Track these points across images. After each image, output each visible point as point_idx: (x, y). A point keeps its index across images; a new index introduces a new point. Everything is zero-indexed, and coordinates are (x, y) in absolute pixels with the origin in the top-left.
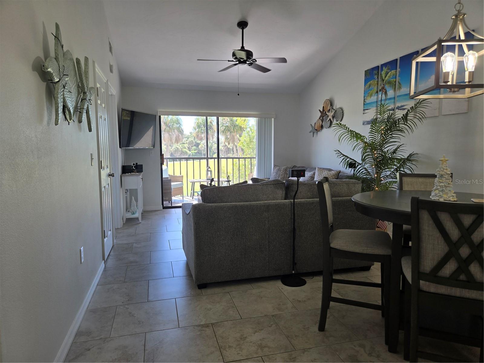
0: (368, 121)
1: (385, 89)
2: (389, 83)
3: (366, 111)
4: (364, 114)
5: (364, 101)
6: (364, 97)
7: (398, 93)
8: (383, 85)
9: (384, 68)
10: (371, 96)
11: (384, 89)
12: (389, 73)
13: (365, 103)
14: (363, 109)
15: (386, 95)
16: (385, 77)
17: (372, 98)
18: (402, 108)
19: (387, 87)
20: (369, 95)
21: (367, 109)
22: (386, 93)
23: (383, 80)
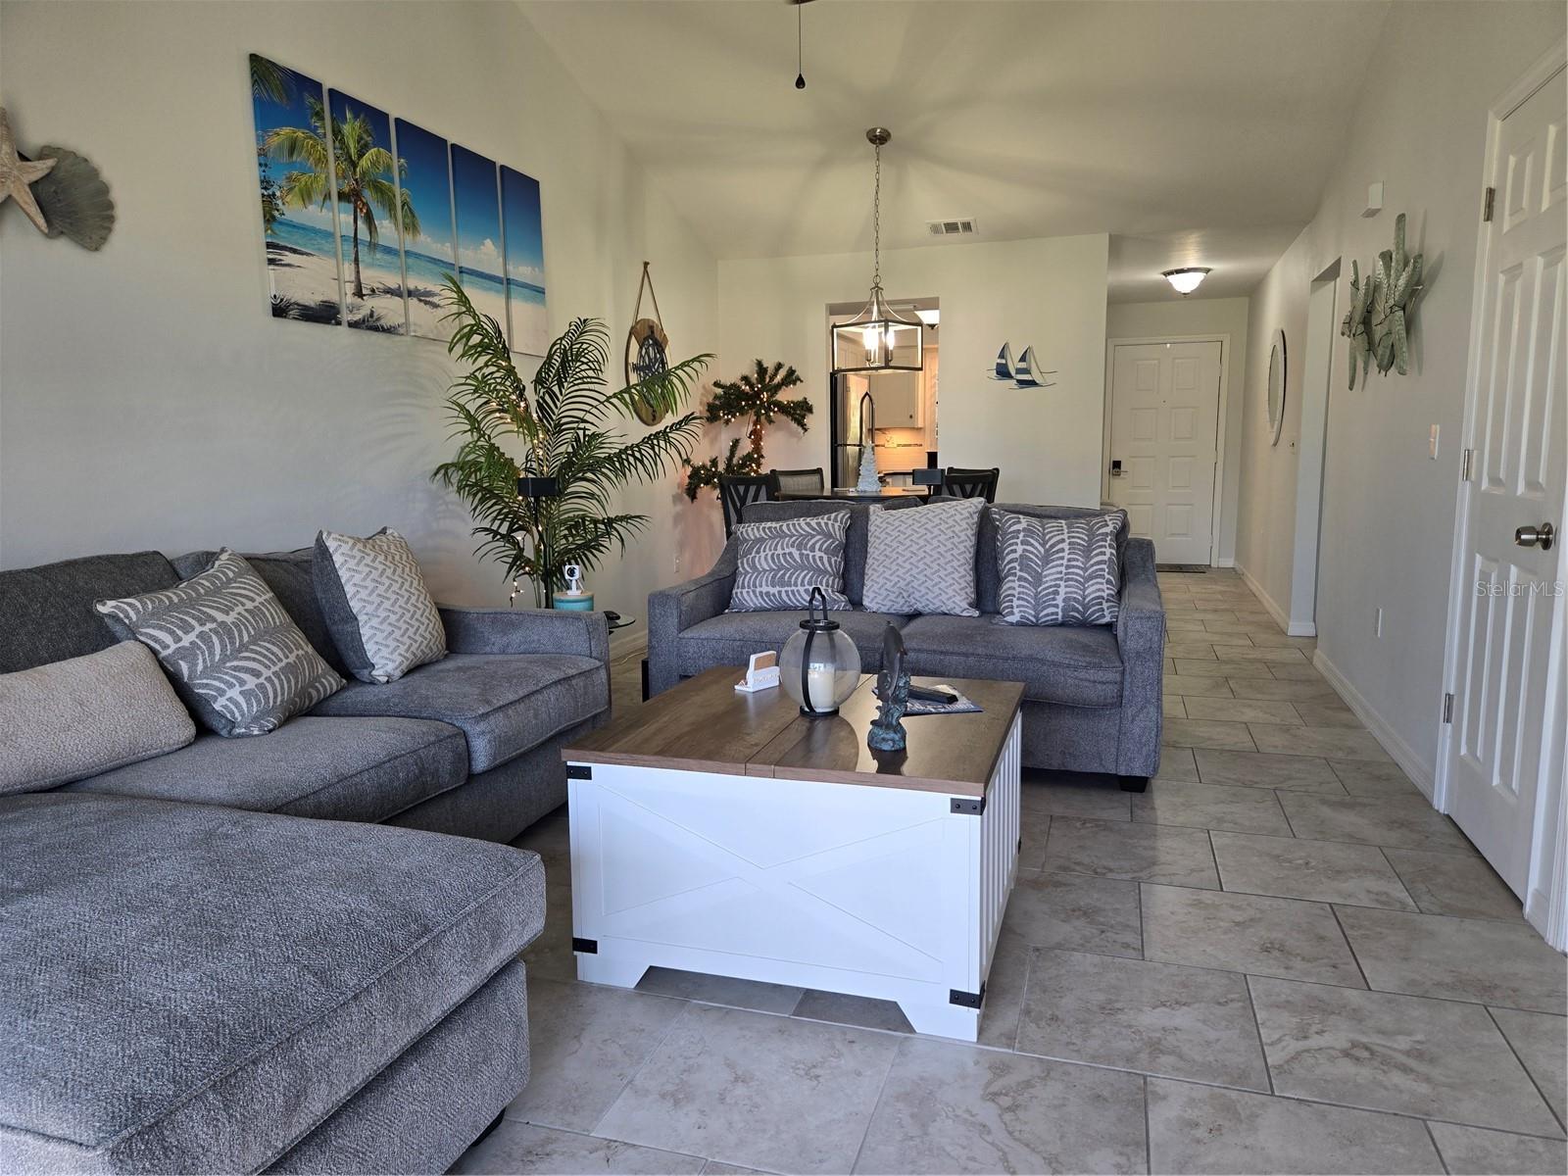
0: (305, 308)
1: (364, 204)
2: (377, 188)
3: (289, 258)
4: (271, 262)
5: (269, 203)
6: (266, 183)
7: (409, 242)
8: (356, 180)
9: (349, 115)
10: (306, 196)
11: (361, 200)
12: (372, 150)
13: (276, 213)
14: (263, 240)
15: (373, 229)
16: (361, 155)
17: (310, 207)
18: (428, 299)
19: (368, 195)
20: (297, 189)
21: (295, 251)
22: (369, 219)
23: (354, 165)
